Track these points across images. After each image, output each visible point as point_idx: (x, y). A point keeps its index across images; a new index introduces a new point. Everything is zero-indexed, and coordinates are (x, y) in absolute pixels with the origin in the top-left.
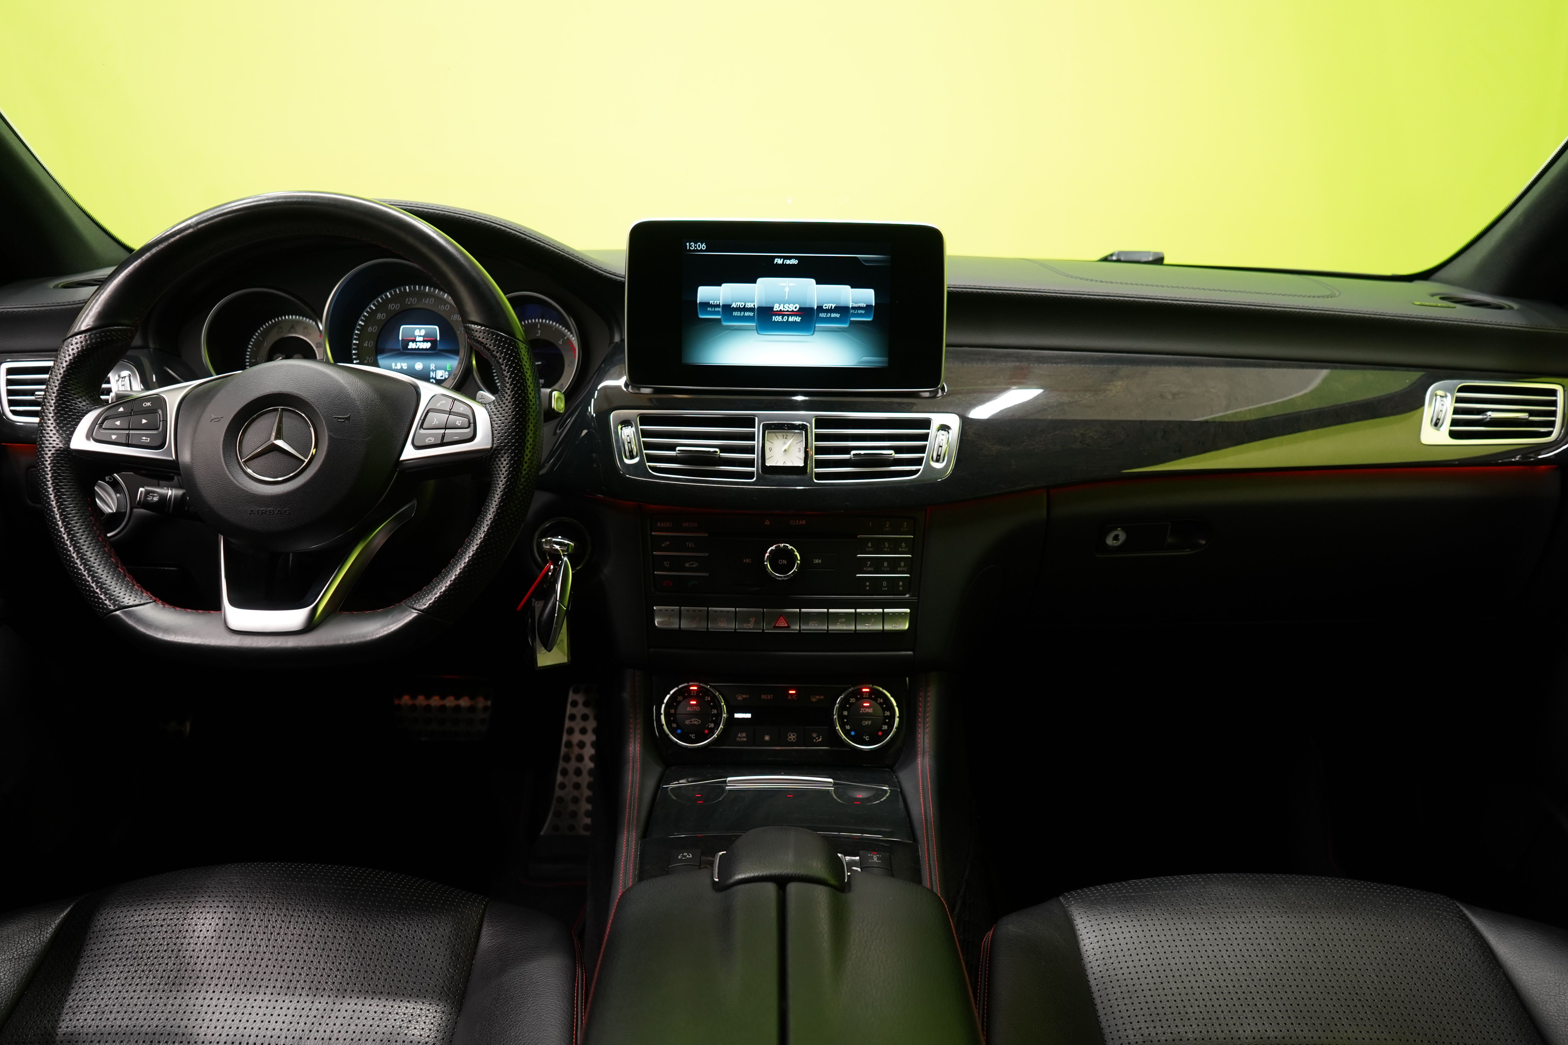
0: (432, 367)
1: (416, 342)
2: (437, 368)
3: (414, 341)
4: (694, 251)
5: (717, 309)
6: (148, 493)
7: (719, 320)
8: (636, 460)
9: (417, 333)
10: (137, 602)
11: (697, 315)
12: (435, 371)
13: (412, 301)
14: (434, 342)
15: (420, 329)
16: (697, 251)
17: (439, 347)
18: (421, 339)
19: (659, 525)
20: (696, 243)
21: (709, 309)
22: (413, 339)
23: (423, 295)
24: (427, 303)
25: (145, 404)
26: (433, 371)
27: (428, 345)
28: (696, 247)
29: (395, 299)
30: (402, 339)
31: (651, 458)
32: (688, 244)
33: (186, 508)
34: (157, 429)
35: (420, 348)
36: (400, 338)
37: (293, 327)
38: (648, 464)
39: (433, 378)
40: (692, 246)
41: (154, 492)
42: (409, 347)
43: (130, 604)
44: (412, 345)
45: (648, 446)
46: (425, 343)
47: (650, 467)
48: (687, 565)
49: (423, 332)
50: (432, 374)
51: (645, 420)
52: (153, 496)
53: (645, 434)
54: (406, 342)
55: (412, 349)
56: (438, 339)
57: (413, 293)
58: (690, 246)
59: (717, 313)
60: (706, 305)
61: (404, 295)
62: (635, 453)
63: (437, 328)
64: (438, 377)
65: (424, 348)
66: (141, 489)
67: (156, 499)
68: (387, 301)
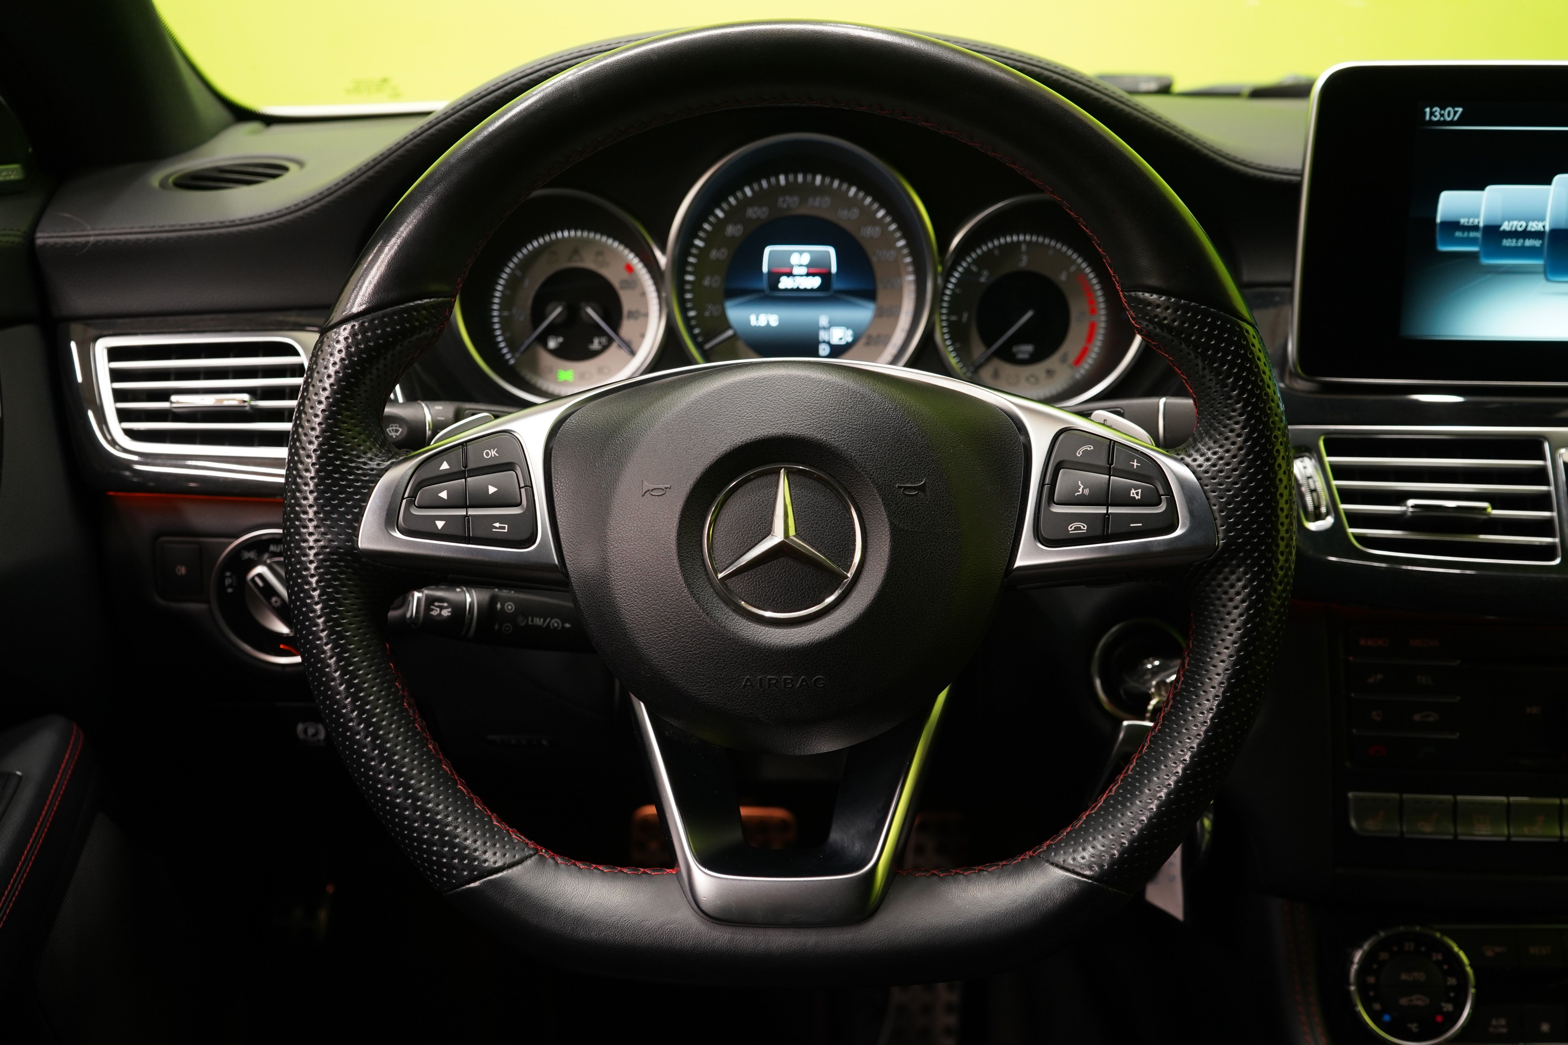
0: (823, 321)
1: (794, 276)
2: (832, 324)
3: (790, 274)
4: (1439, 123)
5: (1472, 234)
6: (431, 601)
7: (1474, 256)
8: (1329, 521)
9: (795, 259)
10: (508, 859)
11: (1434, 244)
12: (829, 328)
13: (790, 204)
14: (826, 276)
15: (801, 252)
16: (1445, 123)
17: (836, 285)
18: (804, 270)
19: (1362, 642)
20: (1443, 108)
21: (1458, 234)
22: (787, 270)
23: (809, 190)
24: (818, 206)
25: (487, 454)
26: (824, 328)
27: (815, 282)
28: (1442, 115)
29: (759, 198)
30: (770, 273)
31: (1356, 520)
32: (1428, 110)
33: (497, 627)
34: (518, 505)
35: (802, 287)
36: (765, 269)
37: (576, 252)
38: (1351, 531)
39: (824, 342)
40: (1435, 114)
41: (441, 600)
42: (781, 286)
43: (498, 865)
44: (785, 283)
45: (1348, 496)
46: (810, 278)
47: (1358, 537)
48: (1417, 717)
49: (806, 259)
50: (823, 335)
51: (1336, 446)
52: (441, 608)
53: (1340, 472)
54: (775, 277)
55: (786, 290)
56: (834, 269)
57: (791, 189)
58: (1432, 114)
59: (1472, 241)
60: (1452, 226)
61: (777, 190)
62: (1323, 510)
63: (831, 251)
64: (835, 341)
65: (809, 287)
66: (417, 595)
67: (446, 613)
68: (746, 203)
